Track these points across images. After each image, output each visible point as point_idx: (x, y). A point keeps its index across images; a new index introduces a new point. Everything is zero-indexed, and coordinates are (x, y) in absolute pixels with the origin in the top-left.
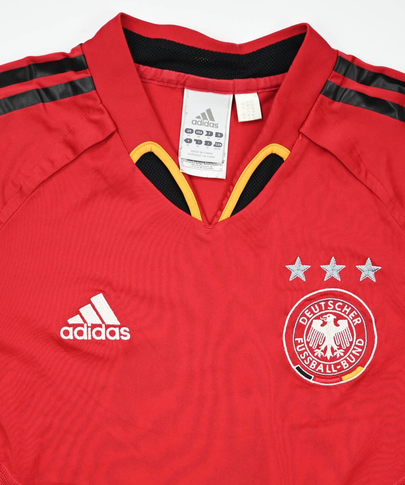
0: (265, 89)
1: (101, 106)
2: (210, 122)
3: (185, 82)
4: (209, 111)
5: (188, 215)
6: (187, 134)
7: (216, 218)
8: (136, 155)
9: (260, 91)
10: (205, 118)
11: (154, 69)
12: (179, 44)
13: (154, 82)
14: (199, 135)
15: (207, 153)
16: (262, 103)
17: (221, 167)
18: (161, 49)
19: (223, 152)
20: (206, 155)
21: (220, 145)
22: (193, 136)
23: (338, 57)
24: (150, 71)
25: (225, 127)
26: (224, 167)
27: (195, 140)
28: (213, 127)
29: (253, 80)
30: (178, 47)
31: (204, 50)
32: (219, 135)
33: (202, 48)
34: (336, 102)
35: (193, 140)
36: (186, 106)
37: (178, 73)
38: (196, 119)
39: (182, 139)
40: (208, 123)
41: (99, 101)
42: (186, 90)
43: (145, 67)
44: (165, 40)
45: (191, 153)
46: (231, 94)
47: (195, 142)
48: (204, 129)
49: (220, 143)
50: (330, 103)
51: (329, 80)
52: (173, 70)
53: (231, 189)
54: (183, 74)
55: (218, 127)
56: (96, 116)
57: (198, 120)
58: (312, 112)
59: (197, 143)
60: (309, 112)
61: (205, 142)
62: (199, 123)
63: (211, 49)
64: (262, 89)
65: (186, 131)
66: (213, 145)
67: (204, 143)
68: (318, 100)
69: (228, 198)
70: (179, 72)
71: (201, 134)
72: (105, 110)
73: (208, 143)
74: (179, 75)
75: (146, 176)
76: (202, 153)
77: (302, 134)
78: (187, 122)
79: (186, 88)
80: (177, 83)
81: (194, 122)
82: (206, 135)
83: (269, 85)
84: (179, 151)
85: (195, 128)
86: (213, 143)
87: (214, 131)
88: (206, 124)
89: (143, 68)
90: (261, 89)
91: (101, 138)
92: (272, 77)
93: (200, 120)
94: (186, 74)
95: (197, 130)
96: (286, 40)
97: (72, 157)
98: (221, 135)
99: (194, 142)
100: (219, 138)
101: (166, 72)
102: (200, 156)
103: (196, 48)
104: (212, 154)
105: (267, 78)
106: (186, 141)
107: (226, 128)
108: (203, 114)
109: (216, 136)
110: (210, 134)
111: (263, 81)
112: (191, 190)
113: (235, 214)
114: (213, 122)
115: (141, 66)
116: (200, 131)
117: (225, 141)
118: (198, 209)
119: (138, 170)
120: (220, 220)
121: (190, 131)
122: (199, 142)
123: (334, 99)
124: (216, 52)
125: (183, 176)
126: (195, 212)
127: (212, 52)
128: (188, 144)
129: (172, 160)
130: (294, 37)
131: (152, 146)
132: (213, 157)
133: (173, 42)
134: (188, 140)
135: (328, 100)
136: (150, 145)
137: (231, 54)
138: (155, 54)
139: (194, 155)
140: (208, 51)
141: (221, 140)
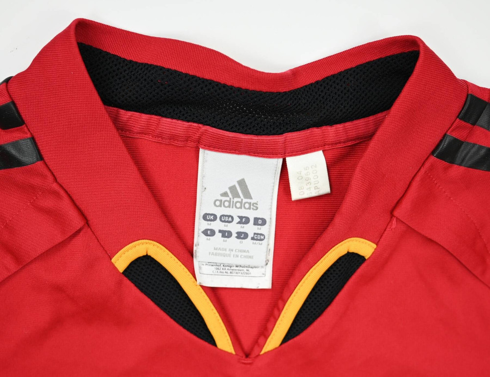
0: (336, 144)
1: (55, 186)
2: (245, 200)
3: (200, 138)
4: (242, 183)
5: (213, 347)
6: (206, 222)
7: (256, 346)
8: (122, 260)
9: (327, 147)
10: (236, 195)
11: (145, 117)
12: (186, 75)
13: (146, 137)
14: (226, 224)
15: (241, 251)
16: (331, 167)
17: (263, 270)
18: (155, 84)
19: (267, 248)
20: (240, 254)
21: (262, 237)
22: (217, 225)
23: (468, 95)
24: (138, 120)
25: (268, 208)
26: (269, 270)
27: (220, 231)
28: (249, 208)
29: (316, 131)
30: (185, 82)
31: (232, 87)
32: (260, 222)
33: (229, 83)
34: (456, 166)
35: (217, 232)
36: (203, 177)
37: (187, 124)
38: (220, 198)
39: (199, 230)
40: (241, 203)
41: (50, 178)
42: (201, 151)
43: (130, 113)
44: (161, 68)
45: (215, 251)
46: (279, 157)
47: (221, 234)
48: (235, 213)
49: (261, 234)
50: (446, 169)
51: (448, 134)
52: (178, 118)
53: (281, 306)
54: (195, 125)
55: (257, 208)
56: (48, 203)
57: (224, 199)
58: (415, 184)
59: (223, 236)
60: (410, 183)
61: (238, 233)
62: (227, 204)
63: (244, 85)
64: (332, 144)
65: (205, 217)
66: (249, 237)
67: (234, 235)
68: (427, 165)
69: (276, 319)
70: (188, 121)
71: (230, 222)
72: (62, 193)
73: (242, 236)
74: (190, 127)
75: (141, 290)
76: (232, 250)
77: (397, 218)
78: (205, 203)
79: (203, 148)
80: (187, 139)
81: (218, 203)
82: (239, 223)
83: (343, 139)
84: (195, 248)
85: (219, 212)
86: (251, 235)
87: (251, 215)
88: (238, 205)
89: (126, 115)
90: (329, 145)
91: (59, 238)
92: (348, 125)
93: (228, 199)
94: (200, 125)
95: (223, 215)
96: (375, 62)
97: (13, 267)
98: (264, 222)
99: (218, 235)
100: (259, 227)
101: (166, 121)
102: (229, 255)
103: (218, 84)
104: (248, 251)
105: (340, 127)
106: (205, 232)
107: (271, 209)
108: (233, 189)
109: (255, 224)
110: (244, 220)
111: (332, 132)
112: (215, 311)
113: (288, 341)
114: (249, 200)
115: (122, 112)
116: (229, 216)
117: (269, 231)
118: (228, 338)
119: (127, 282)
120: (263, 352)
121: (212, 217)
122: (226, 234)
123: (452, 162)
124: (254, 92)
125: (202, 290)
126: (224, 341)
127: (247, 91)
128: (208, 237)
129: (183, 266)
130: (389, 57)
131: (148, 246)
132: (250, 257)
133: (176, 71)
134: (209, 232)
135: (442, 164)
136: (144, 246)
137: (280, 93)
138: (144, 93)
139: (220, 254)
140: (239, 89)
141: (263, 230)
